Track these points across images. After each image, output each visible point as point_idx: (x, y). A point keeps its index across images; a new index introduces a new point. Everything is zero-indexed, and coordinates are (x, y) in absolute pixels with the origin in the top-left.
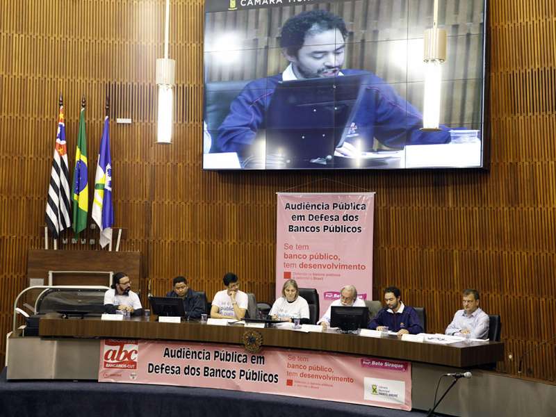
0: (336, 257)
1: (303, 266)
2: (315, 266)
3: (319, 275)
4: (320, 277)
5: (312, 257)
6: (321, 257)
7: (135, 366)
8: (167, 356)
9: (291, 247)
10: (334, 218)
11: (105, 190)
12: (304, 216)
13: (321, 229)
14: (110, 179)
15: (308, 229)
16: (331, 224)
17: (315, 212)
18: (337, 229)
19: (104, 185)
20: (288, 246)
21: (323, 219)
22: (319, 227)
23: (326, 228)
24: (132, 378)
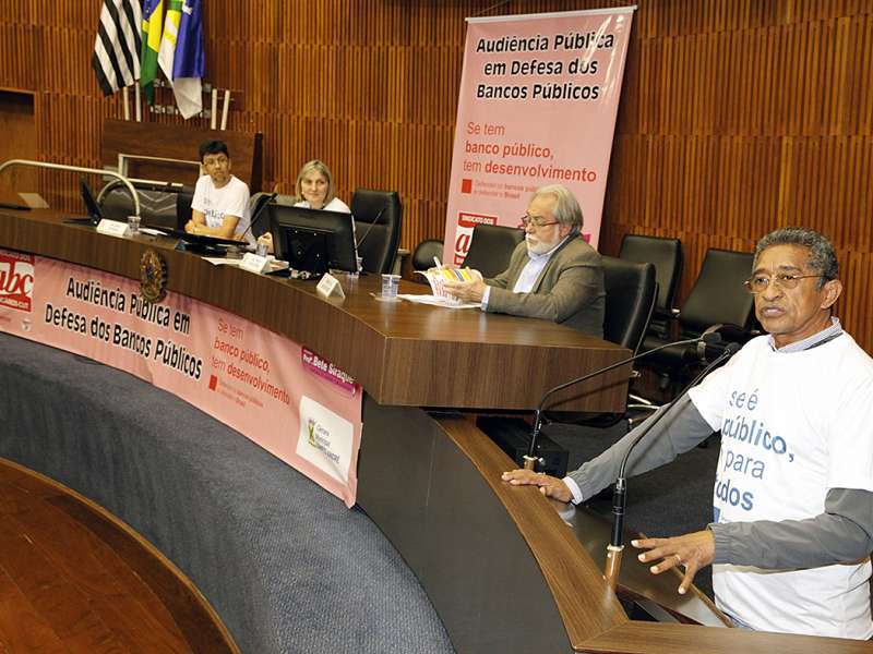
0: (547, 153)
1: (492, 168)
2: (509, 170)
3: (514, 188)
4: (515, 192)
5: (507, 150)
6: (523, 151)
7: (29, 306)
9: (476, 130)
10: (554, 67)
12: (504, 65)
13: (530, 91)
15: (509, 92)
16: (547, 81)
17: (524, 56)
18: (557, 92)
20: (474, 127)
21: (535, 70)
22: (525, 88)
23: (538, 89)
24: (24, 326)
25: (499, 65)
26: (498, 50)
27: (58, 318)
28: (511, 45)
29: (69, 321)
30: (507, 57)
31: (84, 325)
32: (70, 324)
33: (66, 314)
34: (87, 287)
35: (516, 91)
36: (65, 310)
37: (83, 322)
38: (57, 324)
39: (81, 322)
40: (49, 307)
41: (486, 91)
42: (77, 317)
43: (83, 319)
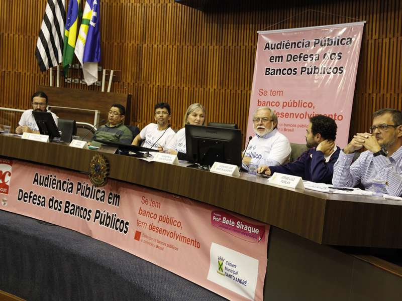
0: (311, 105)
3: (290, 125)
5: (285, 104)
6: (294, 104)
7: (8, 190)
8: (36, 183)
9: (265, 93)
11: (89, 25)
12: (282, 57)
13: (299, 71)
14: (94, 14)
15: (285, 72)
16: (310, 65)
17: (295, 52)
19: (90, 20)
20: (263, 92)
21: (302, 59)
22: (296, 69)
23: (304, 70)
24: (3, 203)
25: (279, 57)
26: (278, 48)
27: (27, 197)
28: (286, 45)
29: (34, 199)
30: (284, 52)
31: (44, 201)
32: (35, 201)
33: (32, 195)
34: (47, 178)
35: (290, 71)
36: (31, 192)
37: (43, 200)
38: (25, 201)
39: (42, 200)
40: (21, 191)
41: (270, 72)
42: (40, 197)
43: (44, 198)
